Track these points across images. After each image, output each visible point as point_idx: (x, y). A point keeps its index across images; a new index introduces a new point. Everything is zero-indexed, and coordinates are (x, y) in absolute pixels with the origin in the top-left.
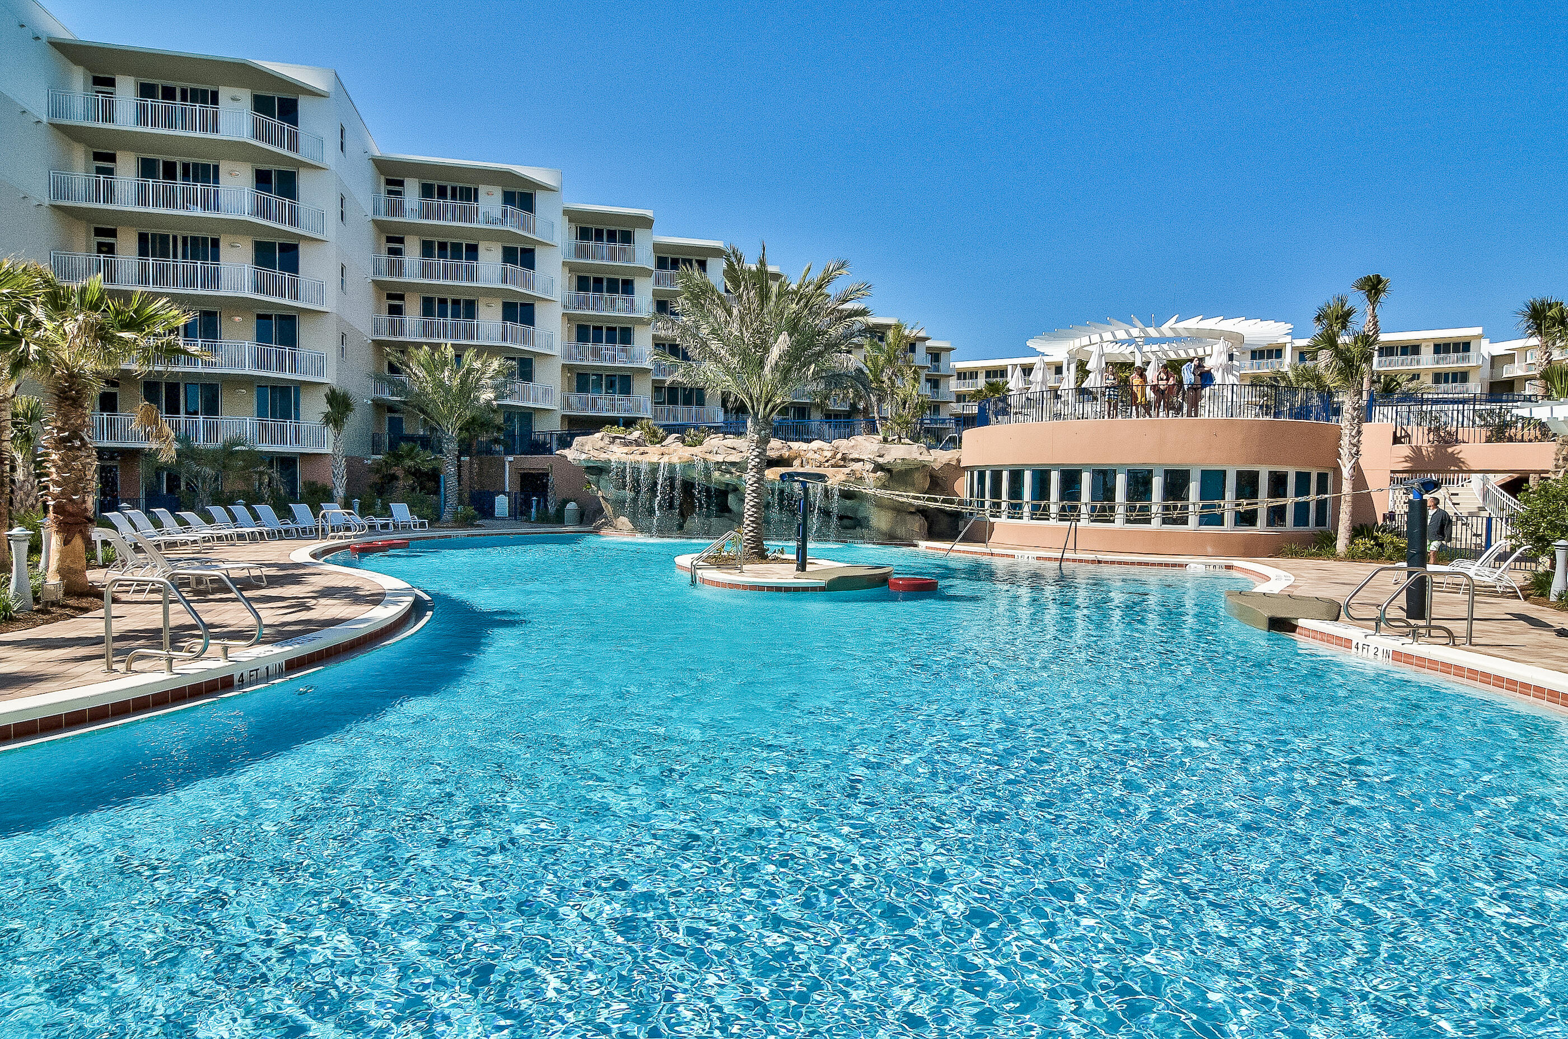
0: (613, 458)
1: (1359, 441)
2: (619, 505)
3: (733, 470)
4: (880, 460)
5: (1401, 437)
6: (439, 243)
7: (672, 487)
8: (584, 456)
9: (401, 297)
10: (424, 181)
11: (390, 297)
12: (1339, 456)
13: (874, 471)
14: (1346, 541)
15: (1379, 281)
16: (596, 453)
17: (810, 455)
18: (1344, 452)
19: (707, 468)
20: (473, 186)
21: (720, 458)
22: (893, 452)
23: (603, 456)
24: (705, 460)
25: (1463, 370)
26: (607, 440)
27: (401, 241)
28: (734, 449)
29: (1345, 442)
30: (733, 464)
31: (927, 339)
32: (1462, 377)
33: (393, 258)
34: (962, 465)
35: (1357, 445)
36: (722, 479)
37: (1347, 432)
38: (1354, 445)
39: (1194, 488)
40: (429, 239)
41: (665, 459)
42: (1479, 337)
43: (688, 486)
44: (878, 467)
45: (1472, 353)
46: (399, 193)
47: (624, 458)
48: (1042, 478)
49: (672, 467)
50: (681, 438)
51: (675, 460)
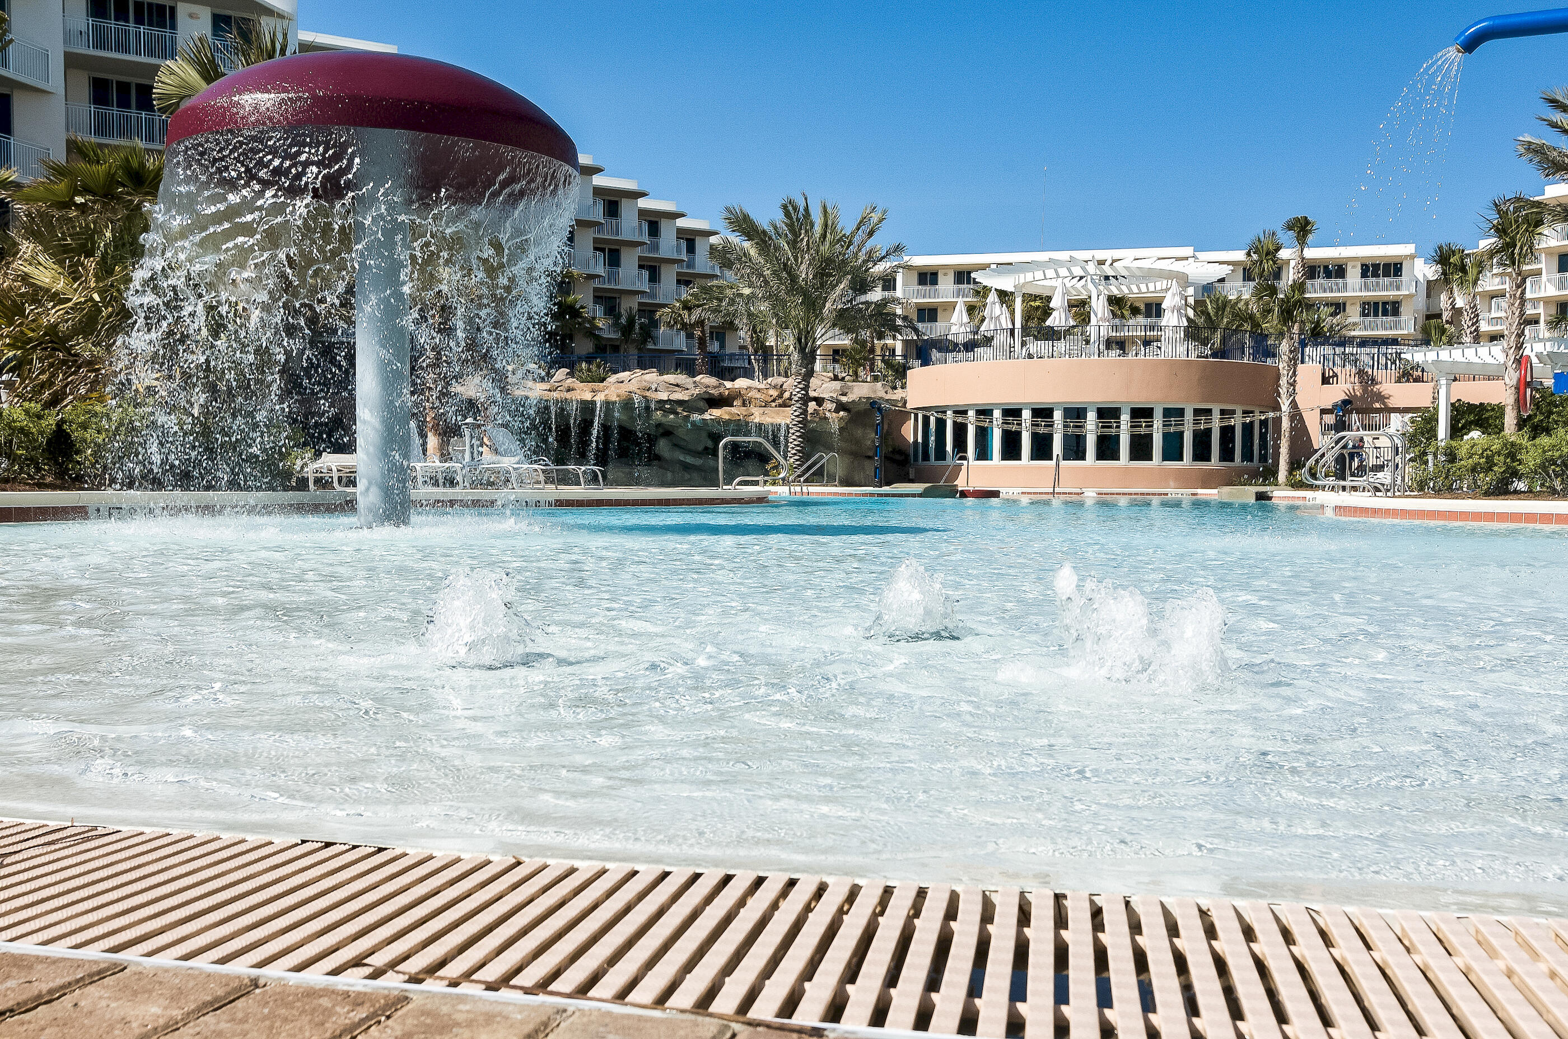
1: (1295, 381)
3: (679, 410)
4: (844, 399)
5: (1329, 377)
12: (1279, 395)
13: (837, 411)
14: (1286, 473)
15: (1307, 222)
17: (753, 394)
18: (1283, 391)
19: (647, 408)
21: (664, 396)
22: (856, 390)
24: (645, 397)
25: (1395, 299)
28: (677, 385)
29: (1283, 381)
30: (680, 403)
32: (1392, 308)
34: (910, 406)
35: (1293, 384)
36: (664, 420)
37: (1285, 372)
38: (1291, 385)
42: (1412, 257)
44: (841, 407)
45: (1405, 278)
50: (571, 374)
51: (614, 398)
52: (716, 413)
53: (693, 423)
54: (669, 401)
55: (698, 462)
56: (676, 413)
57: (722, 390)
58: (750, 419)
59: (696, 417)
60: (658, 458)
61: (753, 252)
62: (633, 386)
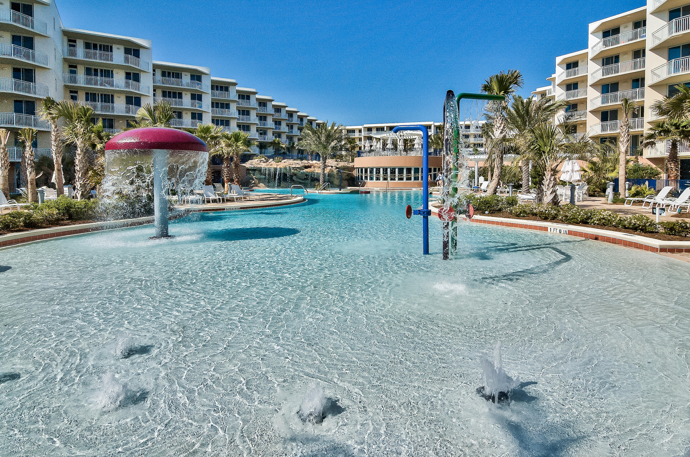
0: (262, 166)
2: (260, 180)
4: (338, 166)
6: (94, 69)
7: (280, 175)
8: (253, 166)
9: (76, 92)
10: (86, 41)
11: (71, 92)
16: (257, 165)
17: (316, 165)
20: (110, 45)
21: (294, 166)
22: (340, 164)
23: (259, 166)
26: (259, 161)
27: (76, 67)
30: (298, 168)
31: (298, 112)
33: (72, 75)
34: (355, 167)
39: (413, 172)
40: (90, 67)
41: (278, 167)
43: (285, 175)
44: (337, 168)
46: (74, 46)
47: (266, 167)
48: (378, 170)
49: (280, 168)
50: (273, 160)
51: (282, 167)
52: (307, 170)
53: (301, 173)
54: (295, 167)
55: (303, 181)
56: (297, 170)
57: (309, 164)
58: (315, 171)
59: (302, 171)
60: (293, 181)
61: (311, 134)
62: (286, 164)
